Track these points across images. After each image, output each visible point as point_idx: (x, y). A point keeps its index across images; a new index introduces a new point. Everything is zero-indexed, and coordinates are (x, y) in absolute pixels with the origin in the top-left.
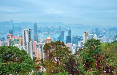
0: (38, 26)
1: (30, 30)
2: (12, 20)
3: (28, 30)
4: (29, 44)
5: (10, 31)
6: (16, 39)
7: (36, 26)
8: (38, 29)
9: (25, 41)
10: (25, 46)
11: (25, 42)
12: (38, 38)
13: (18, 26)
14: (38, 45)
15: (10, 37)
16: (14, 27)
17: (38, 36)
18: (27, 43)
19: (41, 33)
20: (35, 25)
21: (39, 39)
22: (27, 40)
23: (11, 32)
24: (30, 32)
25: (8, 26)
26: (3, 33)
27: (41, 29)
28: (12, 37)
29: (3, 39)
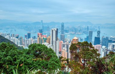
0: (65, 26)
1: (57, 29)
2: (42, 21)
3: (56, 30)
4: (56, 43)
5: (40, 30)
6: (45, 37)
7: (63, 26)
8: (64, 29)
9: (52, 40)
10: (52, 45)
11: (52, 42)
12: (64, 38)
13: (47, 26)
14: (64, 45)
15: (40, 36)
16: (43, 27)
17: (64, 36)
18: (54, 42)
19: (68, 33)
20: (63, 25)
21: (66, 39)
22: (54, 39)
23: (41, 31)
24: (57, 32)
25: (39, 26)
26: (35, 32)
27: (68, 29)
28: (41, 36)
29: (34, 37)
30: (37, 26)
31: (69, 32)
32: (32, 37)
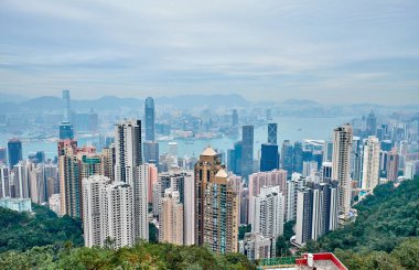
0: (158, 109)
1: (139, 122)
2: (68, 92)
3: (135, 125)
5: (61, 127)
6: (90, 156)
7: (150, 111)
8: (156, 122)
9: (123, 163)
11: (123, 170)
15: (70, 149)
16: (73, 115)
17: (157, 145)
18: (131, 170)
20: (149, 107)
21: (163, 157)
22: (130, 161)
23: (66, 132)
25: (54, 113)
26: (39, 138)
27: (166, 122)
28: (76, 151)
30: (46, 112)
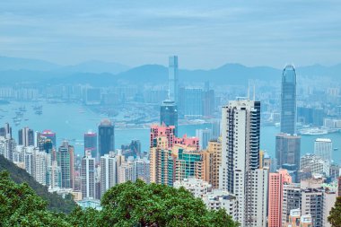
0: (304, 85)
1: (257, 105)
2: (176, 58)
3: (251, 108)
4: (248, 180)
5: (162, 109)
6: (188, 150)
7: (289, 87)
8: (299, 104)
9: (231, 164)
10: (227, 193)
11: (231, 173)
12: (297, 153)
13: (200, 87)
14: (298, 194)
15: (164, 139)
16: (181, 92)
17: (298, 142)
18: (242, 176)
19: (320, 124)
20: (288, 80)
21: (307, 161)
22: (241, 162)
23: (169, 115)
24: (256, 119)
25: (157, 88)
26: (137, 122)
27: (318, 105)
28: (171, 143)
29: (134, 149)
30: (147, 87)
31: (326, 120)
32: (123, 148)
